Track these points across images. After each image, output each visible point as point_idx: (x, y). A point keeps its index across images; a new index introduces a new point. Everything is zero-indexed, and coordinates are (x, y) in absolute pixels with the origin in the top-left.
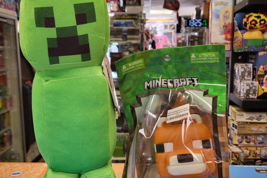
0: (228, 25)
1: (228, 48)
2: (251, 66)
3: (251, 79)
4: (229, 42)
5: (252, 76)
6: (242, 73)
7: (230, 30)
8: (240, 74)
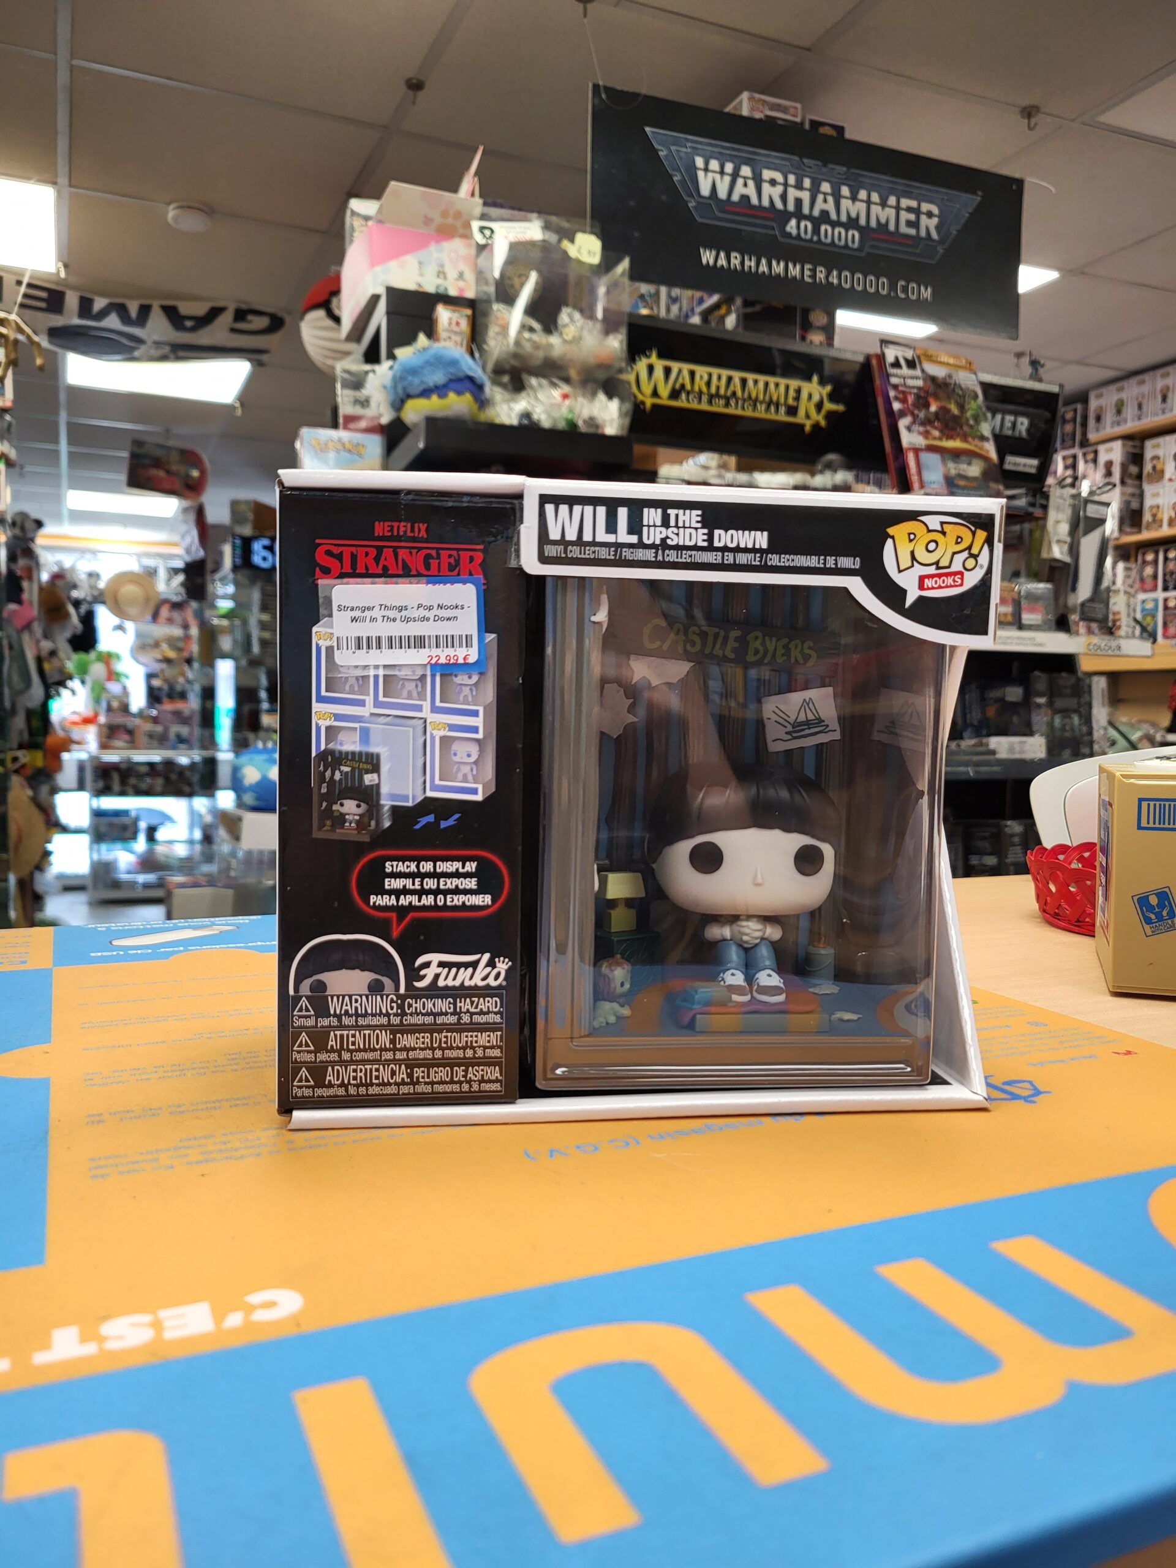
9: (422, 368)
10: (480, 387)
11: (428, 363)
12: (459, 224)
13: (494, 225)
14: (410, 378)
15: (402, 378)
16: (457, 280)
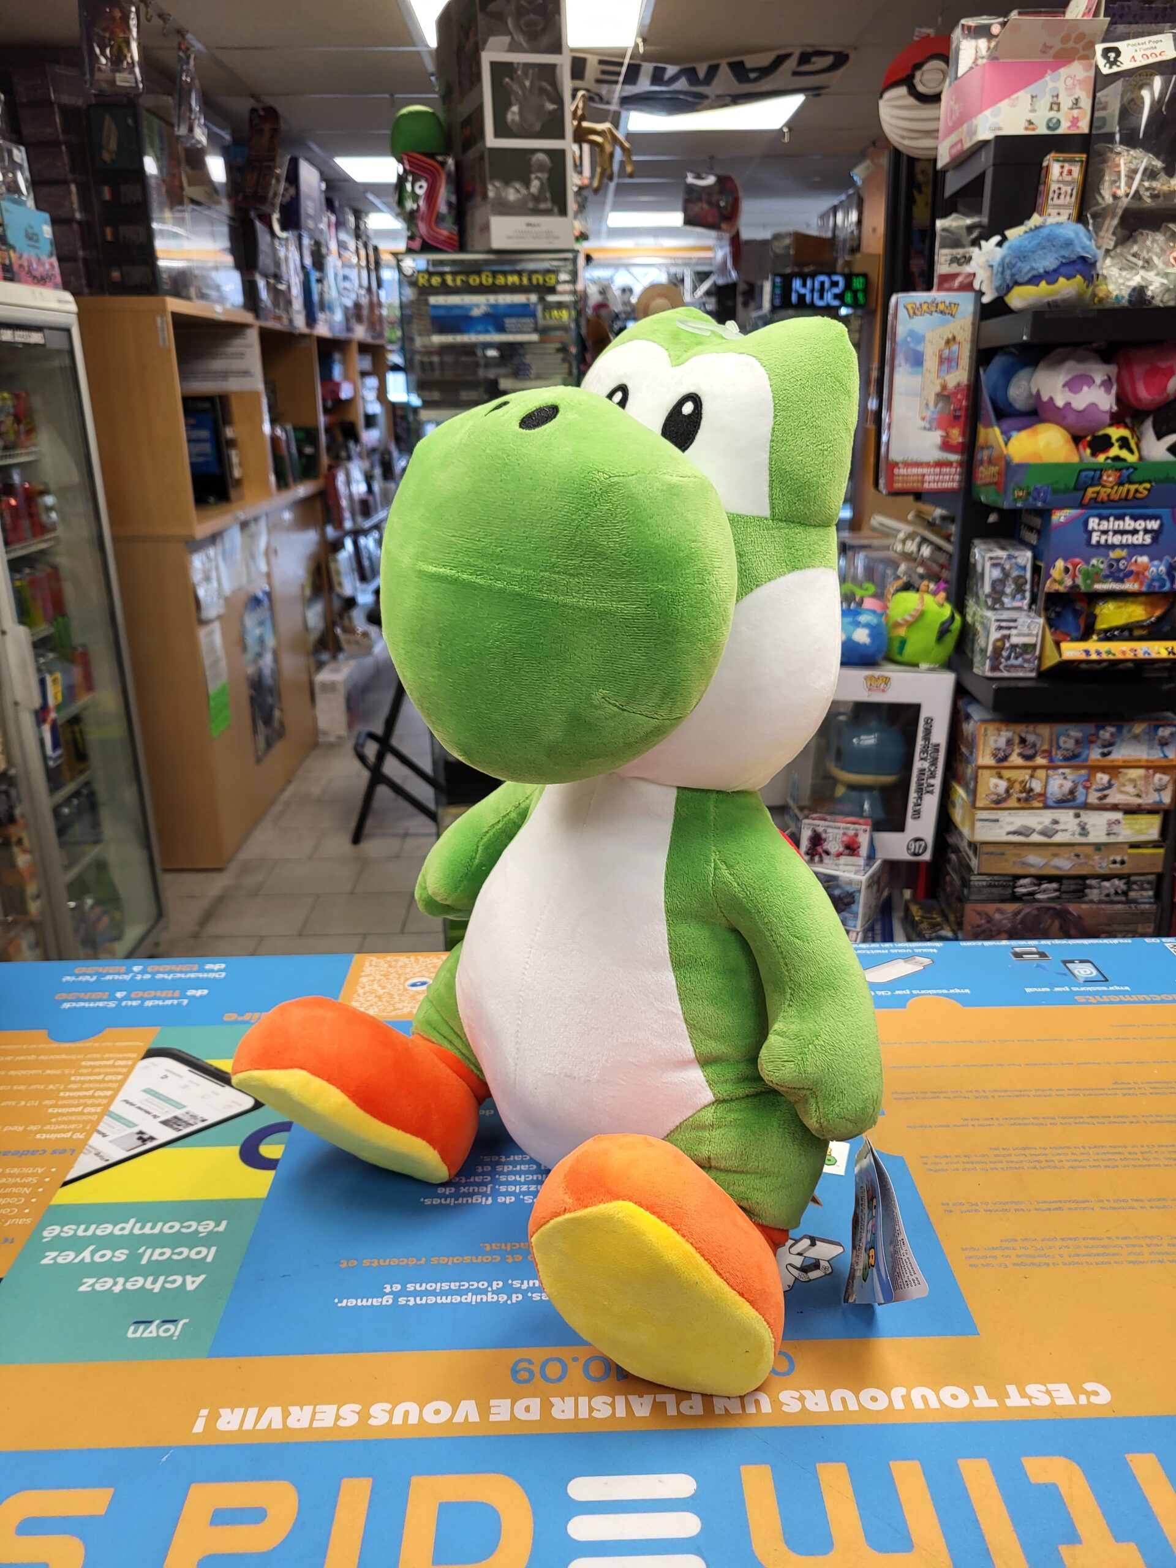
0: (955, 394)
1: (953, 481)
2: (1025, 557)
3: (1026, 607)
4: (954, 457)
5: (1028, 594)
6: (994, 584)
7: (962, 413)
8: (987, 589)
9: (1033, 252)
10: (1093, 265)
11: (1040, 246)
12: (1080, 46)
13: (1121, 45)
14: (1019, 264)
15: (1011, 266)
16: (1072, 109)
